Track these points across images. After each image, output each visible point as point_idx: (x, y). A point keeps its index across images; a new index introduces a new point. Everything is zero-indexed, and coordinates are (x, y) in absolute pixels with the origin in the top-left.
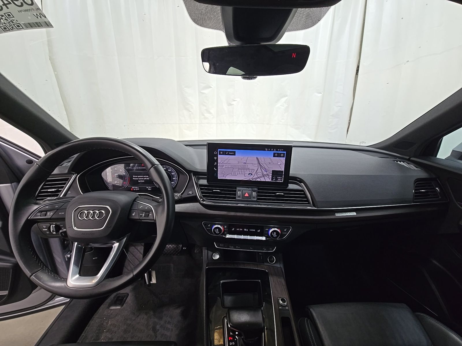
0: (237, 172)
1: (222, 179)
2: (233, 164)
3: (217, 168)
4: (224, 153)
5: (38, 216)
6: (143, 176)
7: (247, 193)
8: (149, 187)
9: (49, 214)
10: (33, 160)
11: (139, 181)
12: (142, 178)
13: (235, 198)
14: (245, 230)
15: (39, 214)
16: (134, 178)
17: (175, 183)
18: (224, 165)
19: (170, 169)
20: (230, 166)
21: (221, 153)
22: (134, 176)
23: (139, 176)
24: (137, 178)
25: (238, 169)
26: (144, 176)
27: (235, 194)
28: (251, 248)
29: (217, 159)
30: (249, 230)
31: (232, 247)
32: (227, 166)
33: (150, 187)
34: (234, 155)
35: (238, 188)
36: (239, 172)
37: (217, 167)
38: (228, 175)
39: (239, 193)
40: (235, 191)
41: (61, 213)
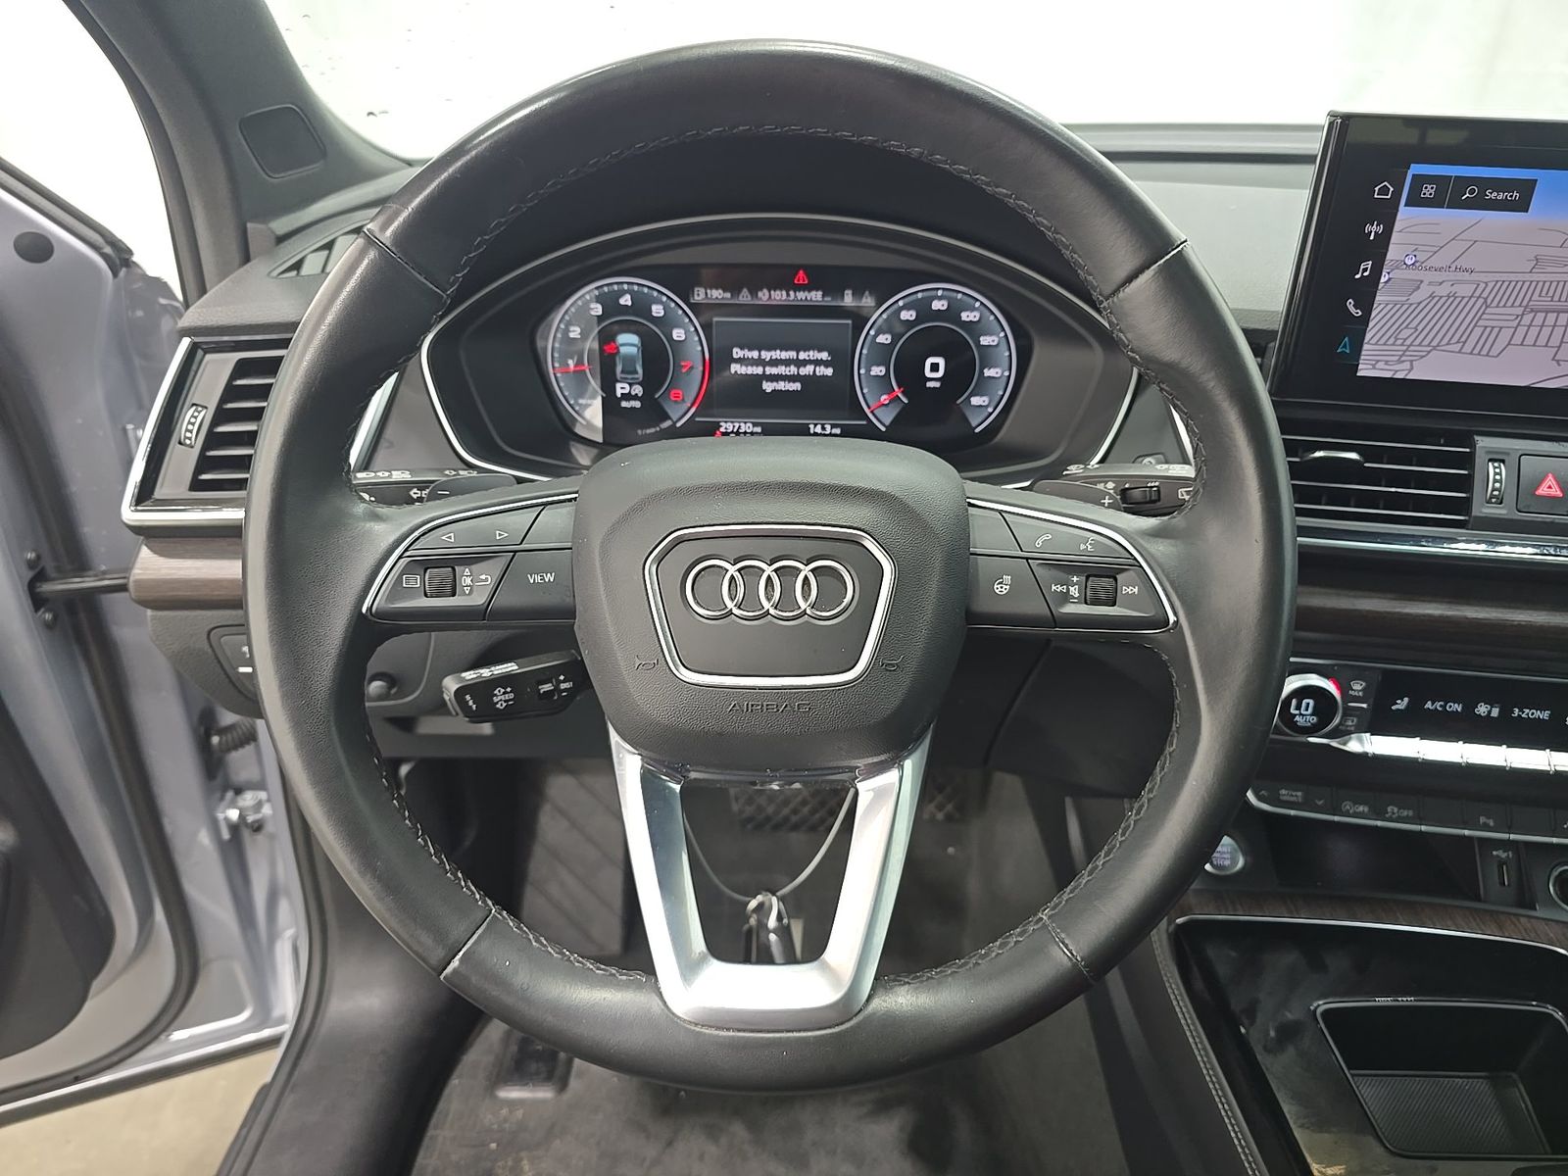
0: (1506, 334)
1: (1388, 375)
2: (1498, 277)
3: (1367, 305)
4: (1450, 195)
5: (410, 593)
6: (792, 354)
7: (1550, 477)
8: (823, 428)
9: (468, 581)
10: (54, 236)
11: (768, 387)
12: (787, 363)
13: (1464, 506)
14: (1482, 709)
15: (415, 582)
16: (739, 361)
17: (994, 404)
18: (1427, 276)
19: (973, 309)
20: (1465, 290)
21: (1428, 191)
22: (737, 353)
23: (769, 349)
24: (760, 362)
25: (1519, 311)
26: (803, 356)
27: (1465, 483)
28: (1482, 820)
29: (1385, 239)
30: (1505, 712)
31: (1361, 808)
32: (1443, 290)
33: (833, 426)
34: (1522, 206)
35: (1483, 443)
36: (1522, 330)
37: (1366, 294)
38: (1434, 348)
39: (1495, 475)
40: (1467, 461)
41: (538, 579)
